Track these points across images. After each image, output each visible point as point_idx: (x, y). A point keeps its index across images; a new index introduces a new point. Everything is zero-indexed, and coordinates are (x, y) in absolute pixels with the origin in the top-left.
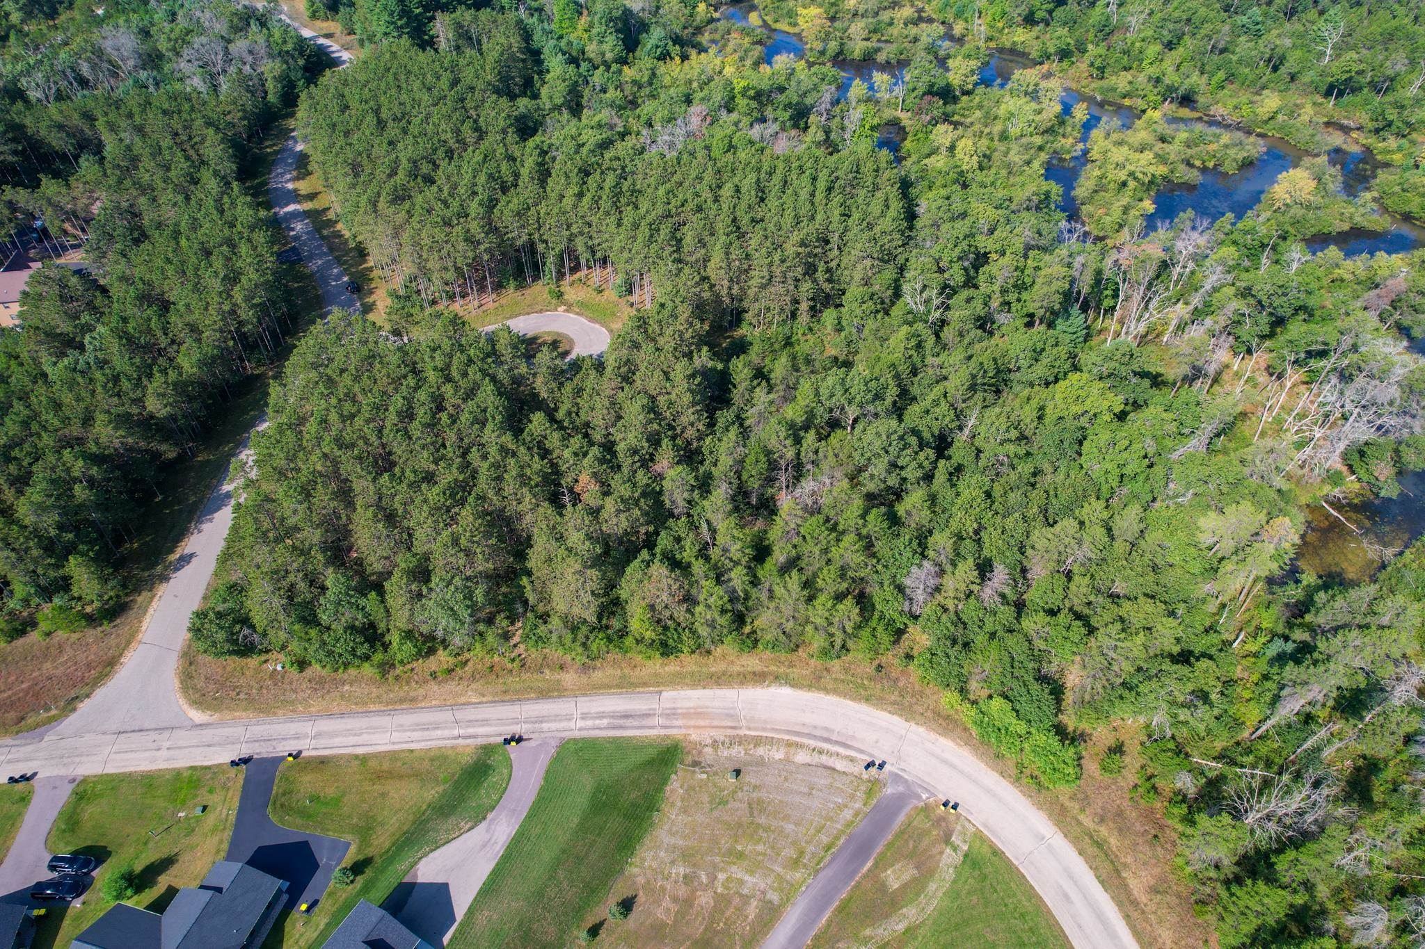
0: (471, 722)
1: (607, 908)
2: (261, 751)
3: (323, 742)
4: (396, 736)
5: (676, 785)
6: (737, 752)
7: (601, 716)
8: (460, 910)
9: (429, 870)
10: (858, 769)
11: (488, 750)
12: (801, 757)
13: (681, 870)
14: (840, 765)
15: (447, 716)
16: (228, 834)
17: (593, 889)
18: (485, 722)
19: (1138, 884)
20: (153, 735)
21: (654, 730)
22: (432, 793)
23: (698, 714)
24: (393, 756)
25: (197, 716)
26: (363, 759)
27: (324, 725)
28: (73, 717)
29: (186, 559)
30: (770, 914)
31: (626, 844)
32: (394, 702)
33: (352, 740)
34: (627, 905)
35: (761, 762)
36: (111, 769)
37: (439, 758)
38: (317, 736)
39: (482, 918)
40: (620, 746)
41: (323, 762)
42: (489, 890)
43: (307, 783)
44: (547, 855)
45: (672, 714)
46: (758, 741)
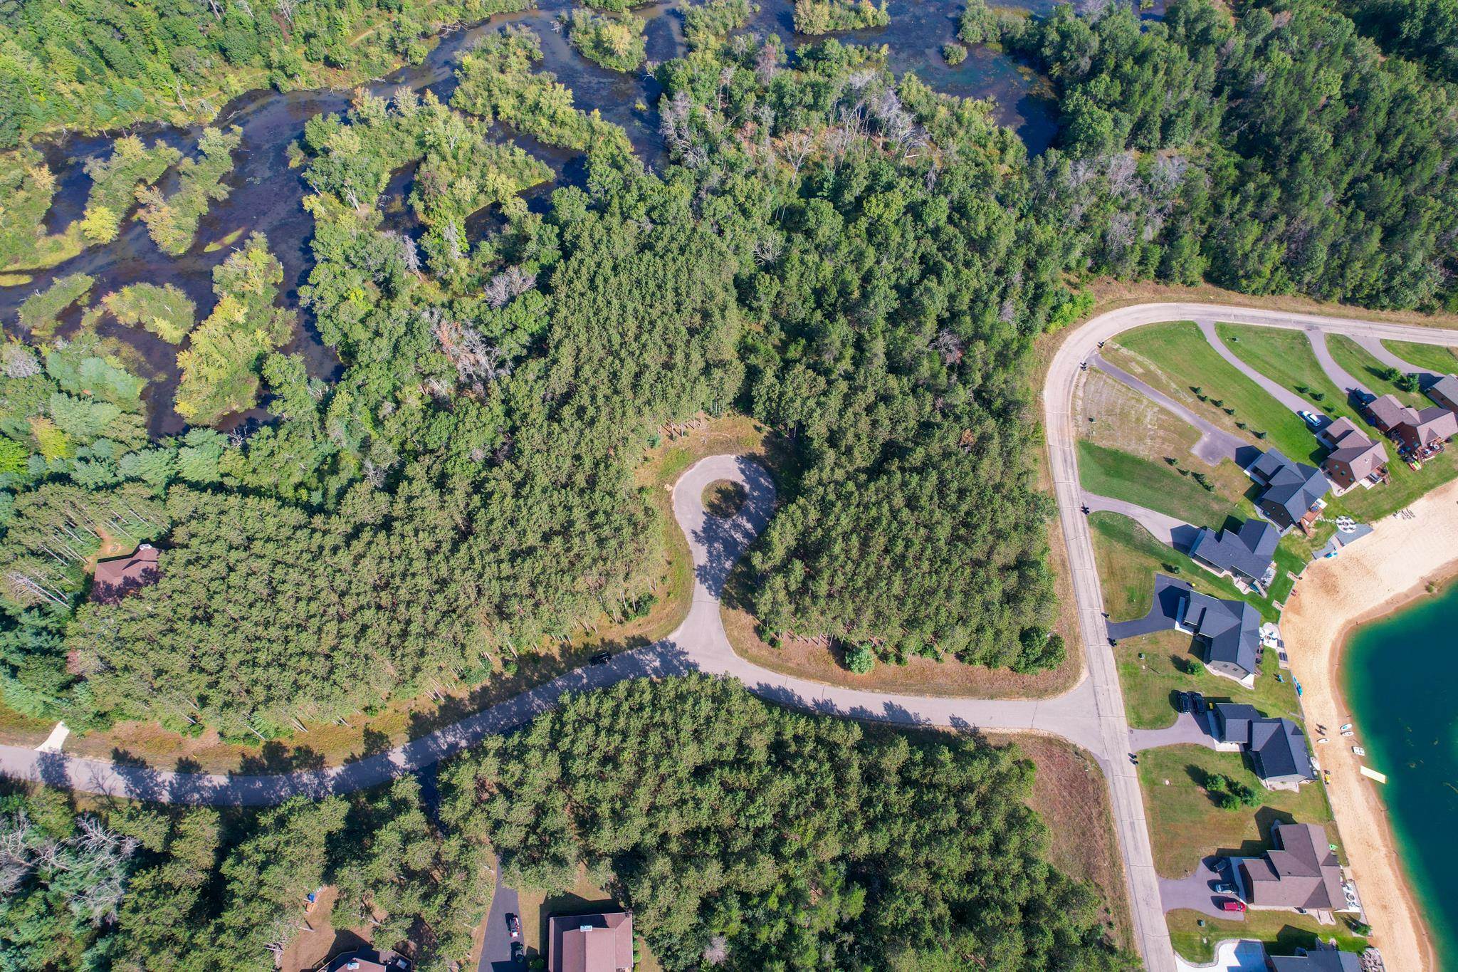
0: (1076, 530)
1: (1173, 469)
2: (1104, 635)
3: (1095, 602)
4: (1088, 566)
5: (1104, 444)
6: (1079, 418)
7: (1066, 472)
8: (1183, 523)
9: (1166, 538)
10: (1085, 374)
11: (1091, 522)
12: (1080, 393)
13: (1149, 442)
14: (1083, 380)
15: (1073, 544)
16: (1159, 634)
17: (1164, 474)
18: (1075, 524)
19: (1128, 296)
20: (1100, 697)
21: (1073, 452)
22: (1119, 546)
23: (1061, 430)
24: (1099, 567)
25: (1084, 675)
26: (1103, 581)
27: (1084, 603)
28: (1090, 749)
29: (955, 722)
30: (1163, 410)
31: (1137, 462)
32: (1065, 571)
33: (1092, 588)
34: (1170, 461)
35: (1084, 410)
36: (1122, 712)
37: (1098, 546)
38: (1091, 606)
39: (1184, 514)
40: (1082, 464)
41: (1107, 601)
42: (1171, 513)
43: (1121, 605)
44: (1149, 492)
45: (1062, 442)
46: (1074, 409)
